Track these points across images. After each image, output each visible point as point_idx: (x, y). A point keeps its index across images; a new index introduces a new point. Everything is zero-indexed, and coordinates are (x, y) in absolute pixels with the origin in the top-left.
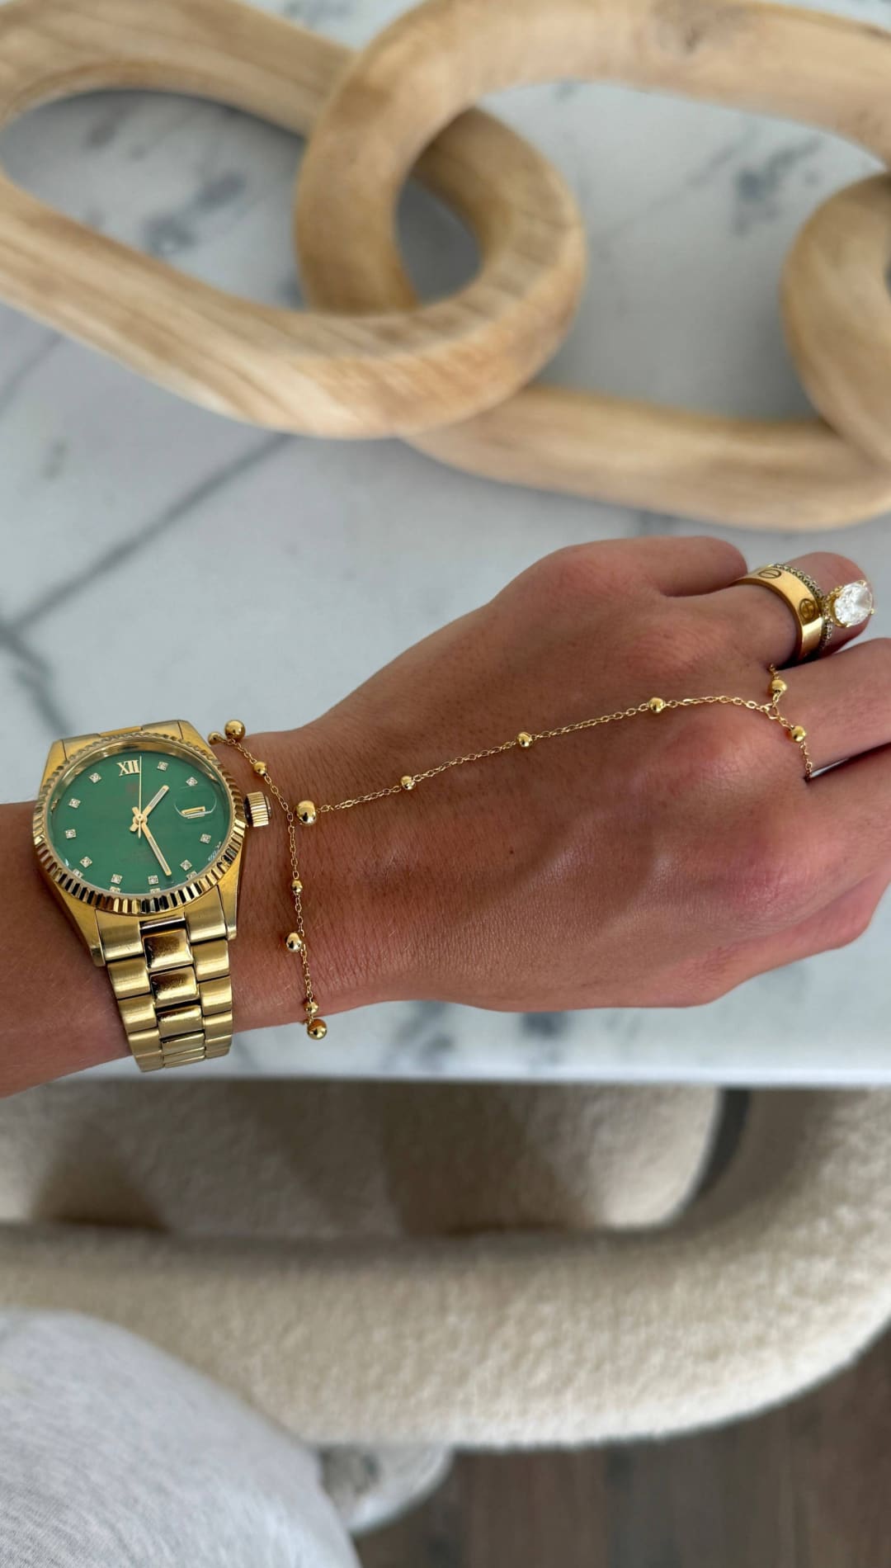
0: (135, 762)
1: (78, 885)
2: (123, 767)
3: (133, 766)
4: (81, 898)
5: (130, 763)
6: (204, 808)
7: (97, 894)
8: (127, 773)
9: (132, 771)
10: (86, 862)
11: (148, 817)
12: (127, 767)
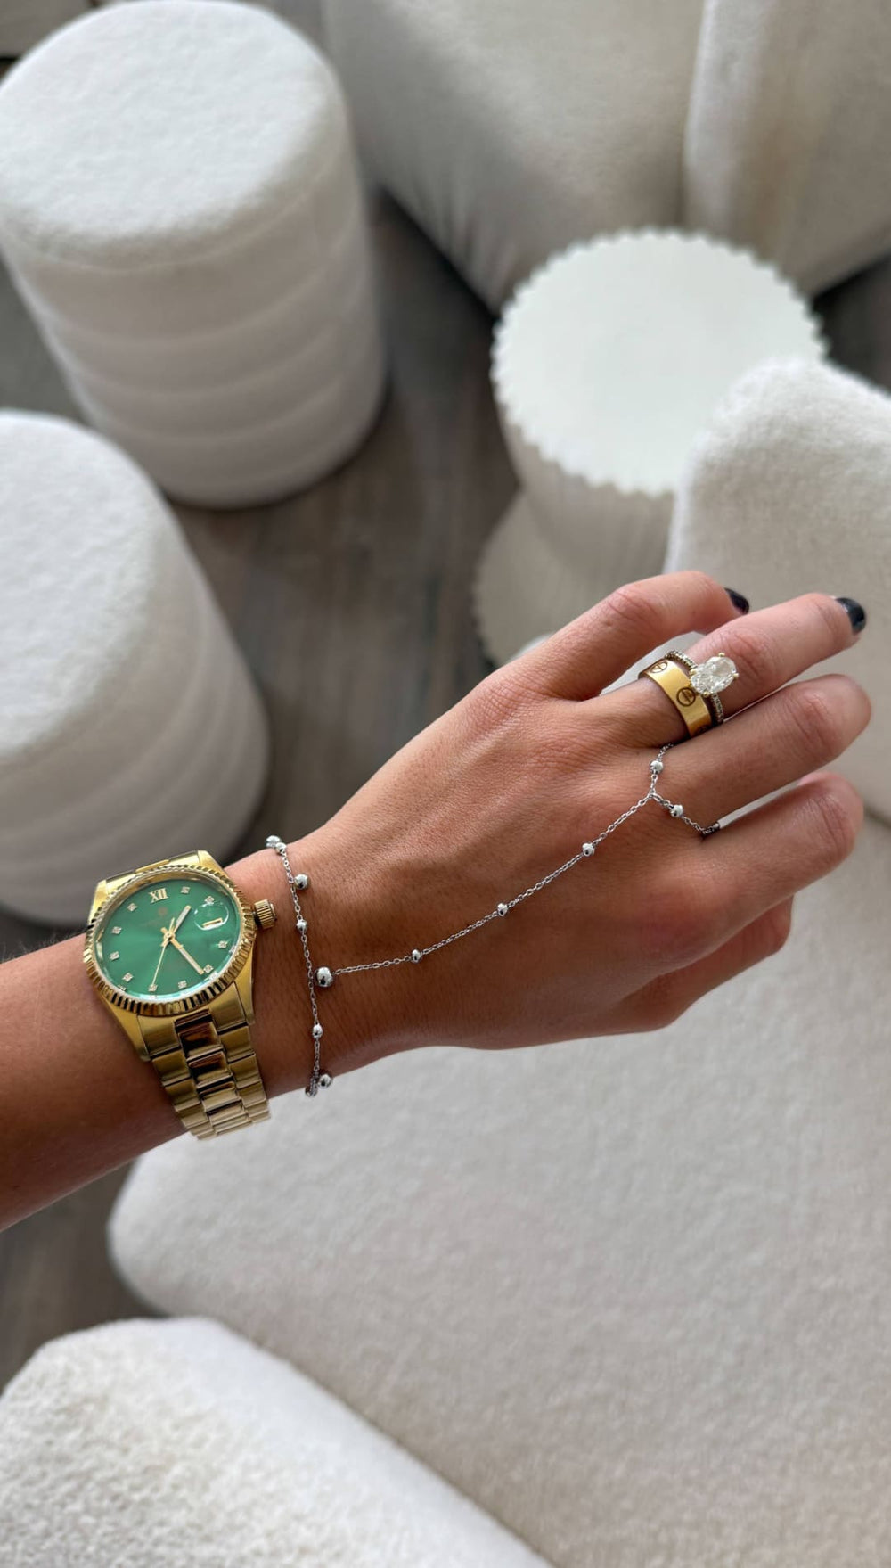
0: (164, 890)
1: (121, 998)
2: (154, 895)
3: (162, 894)
4: (125, 1007)
5: (159, 891)
6: (220, 919)
7: (136, 1002)
8: (157, 899)
9: (161, 898)
10: (128, 977)
11: (176, 933)
12: (157, 895)
